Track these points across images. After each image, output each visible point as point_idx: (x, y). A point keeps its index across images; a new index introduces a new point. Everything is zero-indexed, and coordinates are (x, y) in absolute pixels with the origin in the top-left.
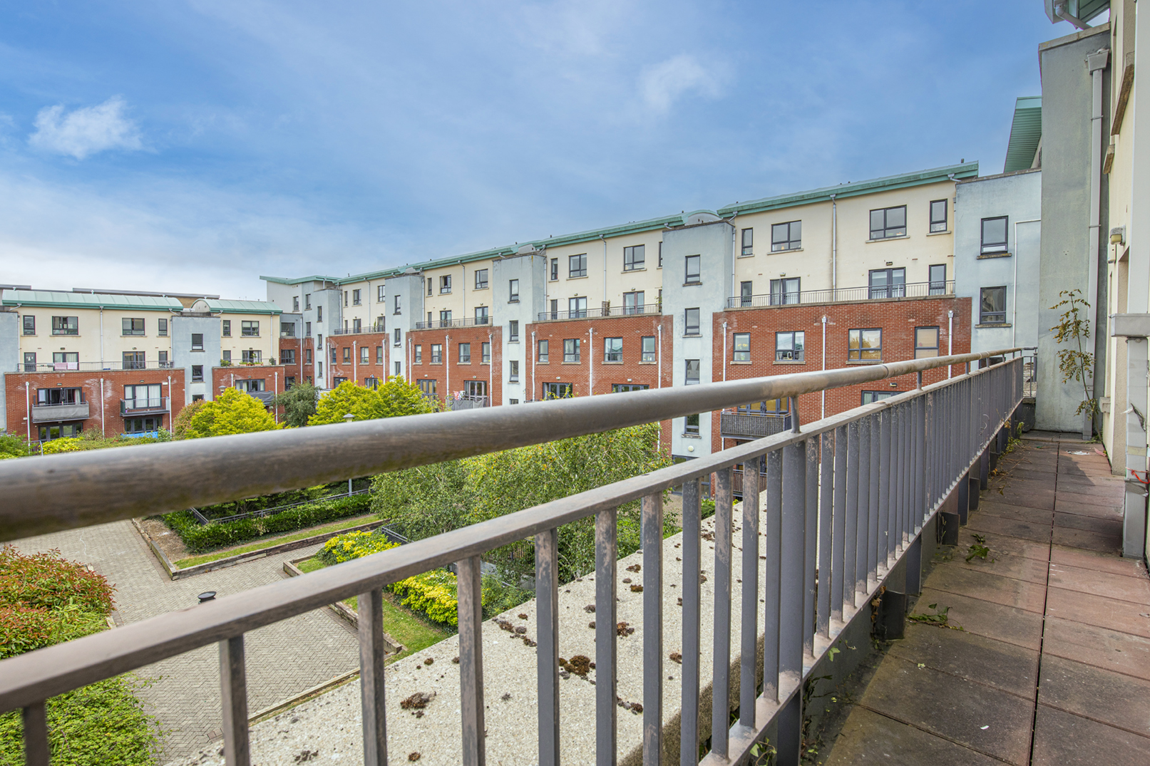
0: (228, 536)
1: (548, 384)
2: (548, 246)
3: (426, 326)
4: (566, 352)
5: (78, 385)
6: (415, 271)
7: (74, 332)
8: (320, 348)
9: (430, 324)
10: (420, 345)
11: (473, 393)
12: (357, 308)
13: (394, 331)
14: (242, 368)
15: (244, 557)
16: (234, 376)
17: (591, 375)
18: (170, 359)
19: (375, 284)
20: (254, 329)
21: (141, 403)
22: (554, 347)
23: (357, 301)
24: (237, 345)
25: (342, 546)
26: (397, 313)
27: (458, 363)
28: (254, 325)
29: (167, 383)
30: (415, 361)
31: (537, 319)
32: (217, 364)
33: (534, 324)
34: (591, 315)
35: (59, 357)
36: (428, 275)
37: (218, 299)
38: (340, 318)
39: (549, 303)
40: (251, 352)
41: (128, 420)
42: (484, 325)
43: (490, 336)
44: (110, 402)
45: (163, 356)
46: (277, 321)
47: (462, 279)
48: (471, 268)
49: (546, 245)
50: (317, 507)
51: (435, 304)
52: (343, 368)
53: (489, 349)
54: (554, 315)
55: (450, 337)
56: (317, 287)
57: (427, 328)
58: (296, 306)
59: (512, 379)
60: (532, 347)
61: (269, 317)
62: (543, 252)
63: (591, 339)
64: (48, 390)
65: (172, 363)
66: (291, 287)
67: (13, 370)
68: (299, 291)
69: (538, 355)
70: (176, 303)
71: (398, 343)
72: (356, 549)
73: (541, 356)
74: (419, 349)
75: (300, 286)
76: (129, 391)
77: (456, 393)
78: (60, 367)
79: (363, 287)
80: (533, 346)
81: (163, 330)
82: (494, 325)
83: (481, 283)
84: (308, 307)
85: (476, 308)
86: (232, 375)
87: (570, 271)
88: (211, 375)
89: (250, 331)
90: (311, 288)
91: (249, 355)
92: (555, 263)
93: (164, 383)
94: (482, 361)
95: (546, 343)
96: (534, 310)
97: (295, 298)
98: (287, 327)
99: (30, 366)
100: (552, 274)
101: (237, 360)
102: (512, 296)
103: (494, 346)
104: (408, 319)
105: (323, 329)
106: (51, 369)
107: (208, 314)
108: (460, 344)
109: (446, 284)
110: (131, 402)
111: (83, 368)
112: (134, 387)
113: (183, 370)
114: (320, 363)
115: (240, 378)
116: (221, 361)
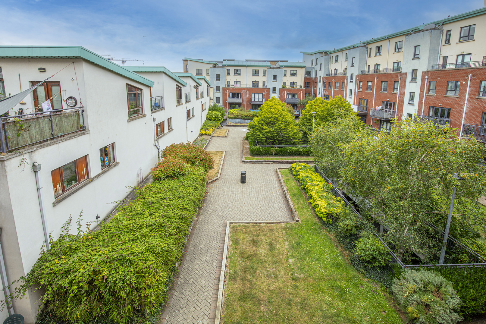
0: (262, 152)
1: (433, 107)
2: (444, 23)
3: (367, 72)
4: (449, 89)
5: (240, 92)
6: (363, 45)
7: (239, 74)
8: (320, 82)
9: (369, 71)
10: (362, 82)
11: (386, 108)
12: (336, 64)
13: (350, 74)
14: (289, 89)
15: (265, 161)
17: (465, 105)
18: (266, 84)
19: (345, 52)
20: (295, 73)
21: (257, 100)
22: (440, 86)
23: (337, 61)
24: (289, 80)
25: (296, 167)
26: (352, 66)
27: (380, 92)
28: (295, 72)
30: (359, 90)
31: (430, 69)
32: (281, 87)
33: (428, 72)
34: (473, 65)
35: (236, 83)
36: (369, 46)
37: (287, 62)
38: (329, 68)
39: (442, 59)
40: (293, 83)
41: (253, 105)
42: (398, 72)
43: (399, 78)
44: (248, 98)
45: (264, 83)
46: (303, 70)
47: (388, 48)
48: (393, 41)
49: (443, 22)
50: (296, 149)
51: (372, 61)
52: (328, 91)
53: (398, 85)
54: (444, 66)
55: (377, 78)
56: (321, 55)
57: (367, 73)
58: (312, 64)
59: (410, 102)
60: (424, 85)
61: (301, 68)
62: (440, 27)
63: (469, 81)
64: (232, 93)
65: (266, 86)
66: (311, 56)
67: (224, 86)
68: (314, 58)
69: (429, 90)
70: (269, 64)
71: (352, 81)
72: (300, 170)
73: (431, 91)
74: (361, 84)
75: (314, 55)
76: (253, 95)
77: (376, 107)
78: (235, 86)
79: (339, 54)
80: (426, 84)
81: (264, 74)
82: (402, 72)
83: (398, 49)
84: (317, 64)
85: (394, 63)
86: (286, 91)
87: (460, 38)
88: (279, 91)
89: (294, 74)
90: (318, 56)
91: (293, 84)
92: (449, 33)
93: (264, 93)
94: (394, 92)
95: (435, 83)
96: (429, 63)
97: (312, 60)
98: (308, 73)
99: (229, 85)
100: (446, 40)
101: (288, 86)
102: (415, 55)
103: (401, 84)
104: (357, 69)
105: (321, 74)
106: (233, 87)
107: (279, 68)
108: (382, 82)
109: (379, 50)
110: (254, 99)
111: (242, 86)
112: (255, 94)
113: (270, 89)
114: (320, 88)
115: (288, 93)
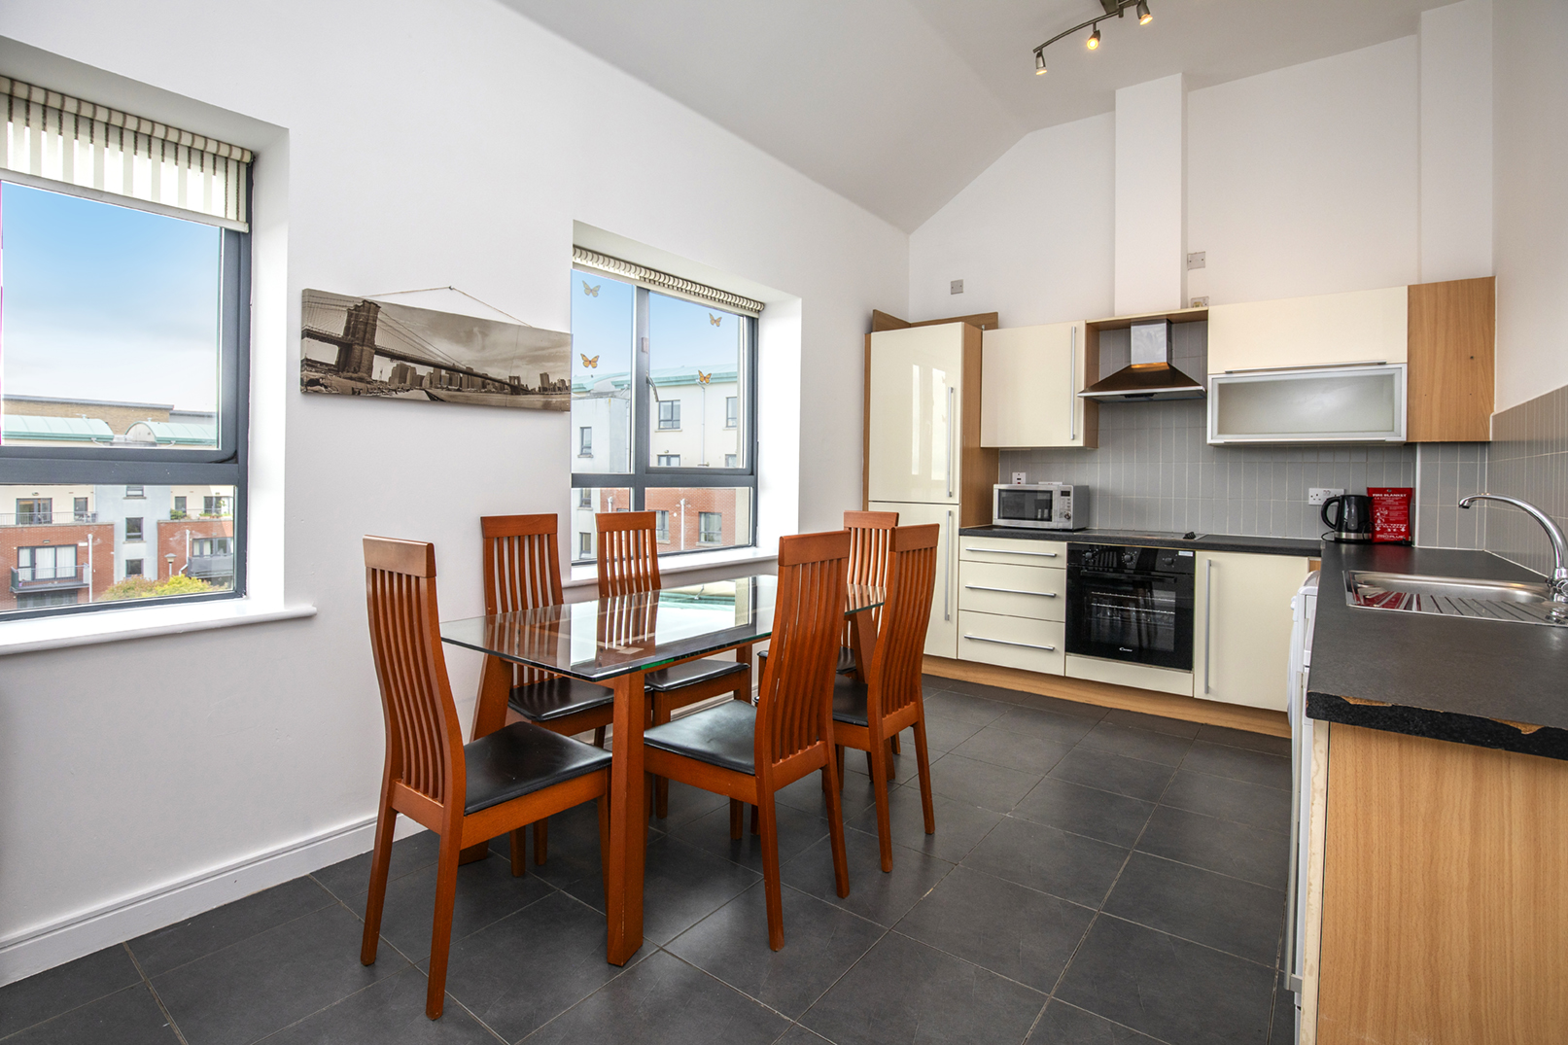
14: (203, 522)
16: (191, 534)
18: (91, 509)
21: (44, 574)
29: (85, 544)
32: (166, 517)
41: (23, 597)
45: (81, 503)
63: (683, 513)
65: (94, 515)
76: (25, 555)
86: (188, 532)
88: (155, 531)
91: (218, 505)
93: (81, 544)
101: (195, 510)
102: (583, 447)
110: (28, 571)
112: (33, 549)
113: (112, 525)
115: (200, 536)
116: (171, 511)
